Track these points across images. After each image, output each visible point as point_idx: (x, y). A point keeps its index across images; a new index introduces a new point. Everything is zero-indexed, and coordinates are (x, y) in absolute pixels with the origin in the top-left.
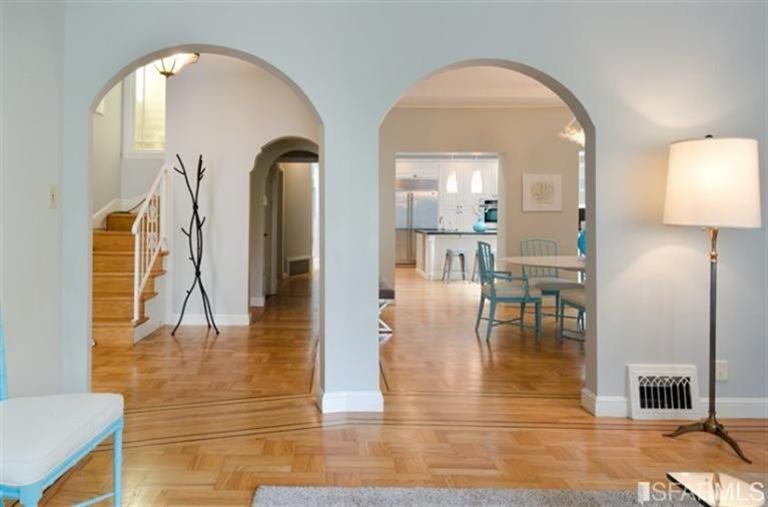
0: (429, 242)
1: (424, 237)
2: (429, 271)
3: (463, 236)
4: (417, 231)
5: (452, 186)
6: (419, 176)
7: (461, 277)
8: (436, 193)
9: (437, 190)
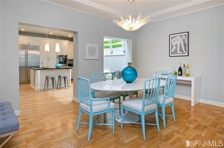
0: (37, 73)
1: (35, 70)
2: (38, 87)
3: (53, 70)
4: (30, 67)
5: (47, 48)
6: (31, 44)
7: (52, 88)
8: (39, 52)
9: (39, 50)
